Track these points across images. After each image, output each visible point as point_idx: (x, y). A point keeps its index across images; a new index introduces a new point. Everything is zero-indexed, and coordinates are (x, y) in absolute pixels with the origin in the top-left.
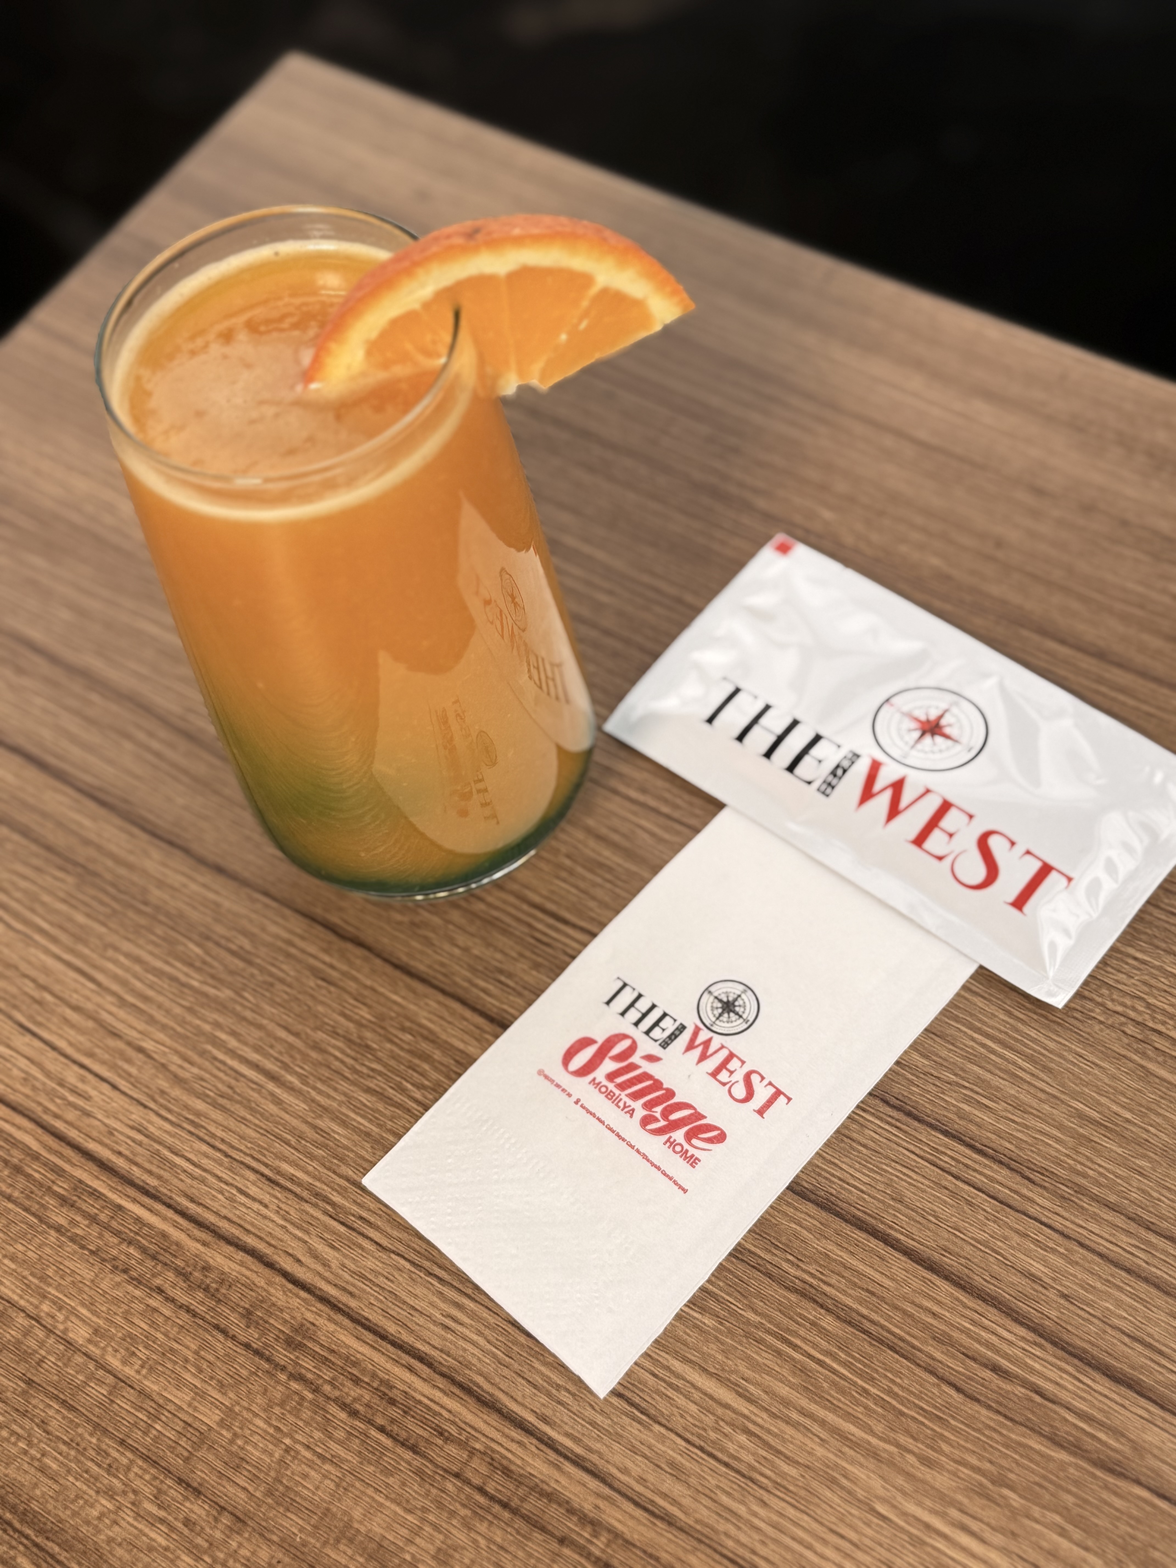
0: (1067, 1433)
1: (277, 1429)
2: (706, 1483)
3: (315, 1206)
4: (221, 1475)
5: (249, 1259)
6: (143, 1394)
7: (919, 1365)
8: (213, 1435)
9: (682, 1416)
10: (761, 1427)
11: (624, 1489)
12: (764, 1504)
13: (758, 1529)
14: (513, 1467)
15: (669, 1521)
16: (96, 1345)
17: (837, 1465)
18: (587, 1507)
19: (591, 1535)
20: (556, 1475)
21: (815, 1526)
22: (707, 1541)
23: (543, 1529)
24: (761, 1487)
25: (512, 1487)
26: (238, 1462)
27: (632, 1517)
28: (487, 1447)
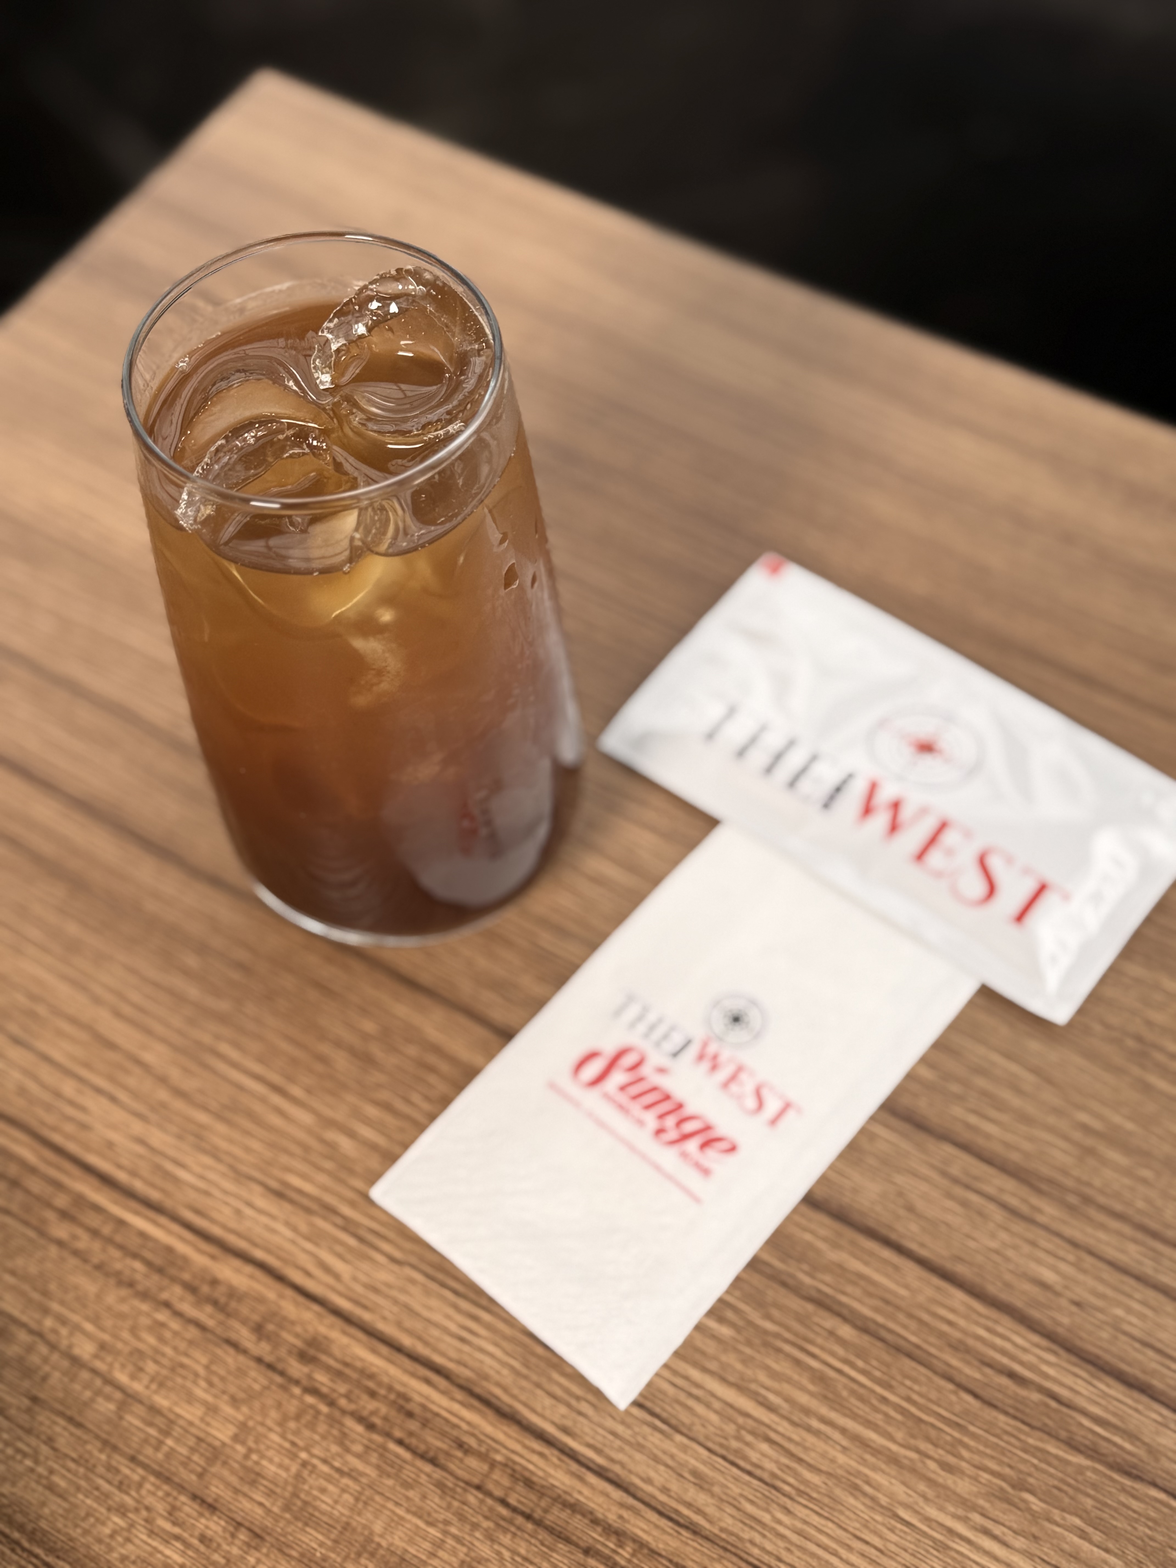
0: (1084, 1437)
1: (293, 1444)
2: (729, 1492)
3: (325, 1218)
4: (236, 1491)
5: (258, 1273)
6: (154, 1410)
7: (935, 1372)
8: (228, 1451)
9: (703, 1426)
10: (783, 1435)
11: (647, 1499)
12: (788, 1512)
13: (782, 1537)
14: (535, 1479)
15: (695, 1531)
16: (102, 1360)
17: (859, 1472)
18: (612, 1517)
19: (616, 1545)
20: (578, 1485)
21: (840, 1533)
22: (733, 1549)
23: (568, 1541)
24: (784, 1495)
25: (534, 1498)
26: (253, 1477)
27: (657, 1527)
28: (508, 1459)
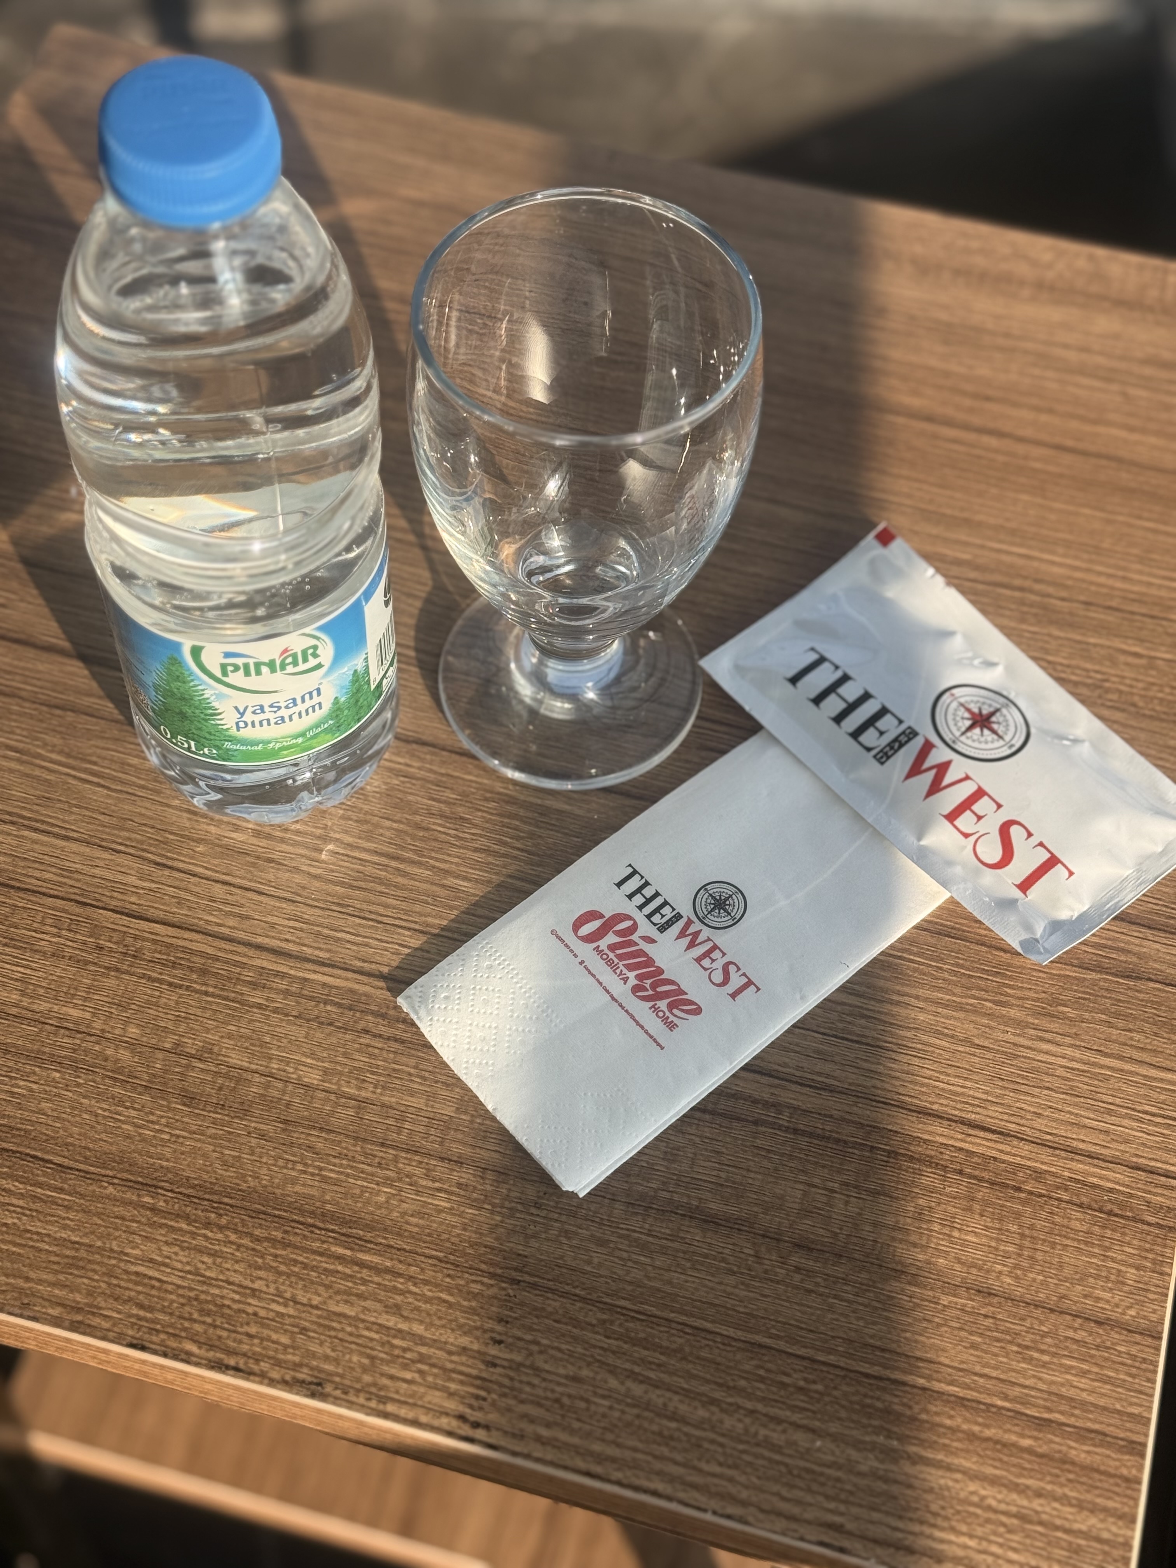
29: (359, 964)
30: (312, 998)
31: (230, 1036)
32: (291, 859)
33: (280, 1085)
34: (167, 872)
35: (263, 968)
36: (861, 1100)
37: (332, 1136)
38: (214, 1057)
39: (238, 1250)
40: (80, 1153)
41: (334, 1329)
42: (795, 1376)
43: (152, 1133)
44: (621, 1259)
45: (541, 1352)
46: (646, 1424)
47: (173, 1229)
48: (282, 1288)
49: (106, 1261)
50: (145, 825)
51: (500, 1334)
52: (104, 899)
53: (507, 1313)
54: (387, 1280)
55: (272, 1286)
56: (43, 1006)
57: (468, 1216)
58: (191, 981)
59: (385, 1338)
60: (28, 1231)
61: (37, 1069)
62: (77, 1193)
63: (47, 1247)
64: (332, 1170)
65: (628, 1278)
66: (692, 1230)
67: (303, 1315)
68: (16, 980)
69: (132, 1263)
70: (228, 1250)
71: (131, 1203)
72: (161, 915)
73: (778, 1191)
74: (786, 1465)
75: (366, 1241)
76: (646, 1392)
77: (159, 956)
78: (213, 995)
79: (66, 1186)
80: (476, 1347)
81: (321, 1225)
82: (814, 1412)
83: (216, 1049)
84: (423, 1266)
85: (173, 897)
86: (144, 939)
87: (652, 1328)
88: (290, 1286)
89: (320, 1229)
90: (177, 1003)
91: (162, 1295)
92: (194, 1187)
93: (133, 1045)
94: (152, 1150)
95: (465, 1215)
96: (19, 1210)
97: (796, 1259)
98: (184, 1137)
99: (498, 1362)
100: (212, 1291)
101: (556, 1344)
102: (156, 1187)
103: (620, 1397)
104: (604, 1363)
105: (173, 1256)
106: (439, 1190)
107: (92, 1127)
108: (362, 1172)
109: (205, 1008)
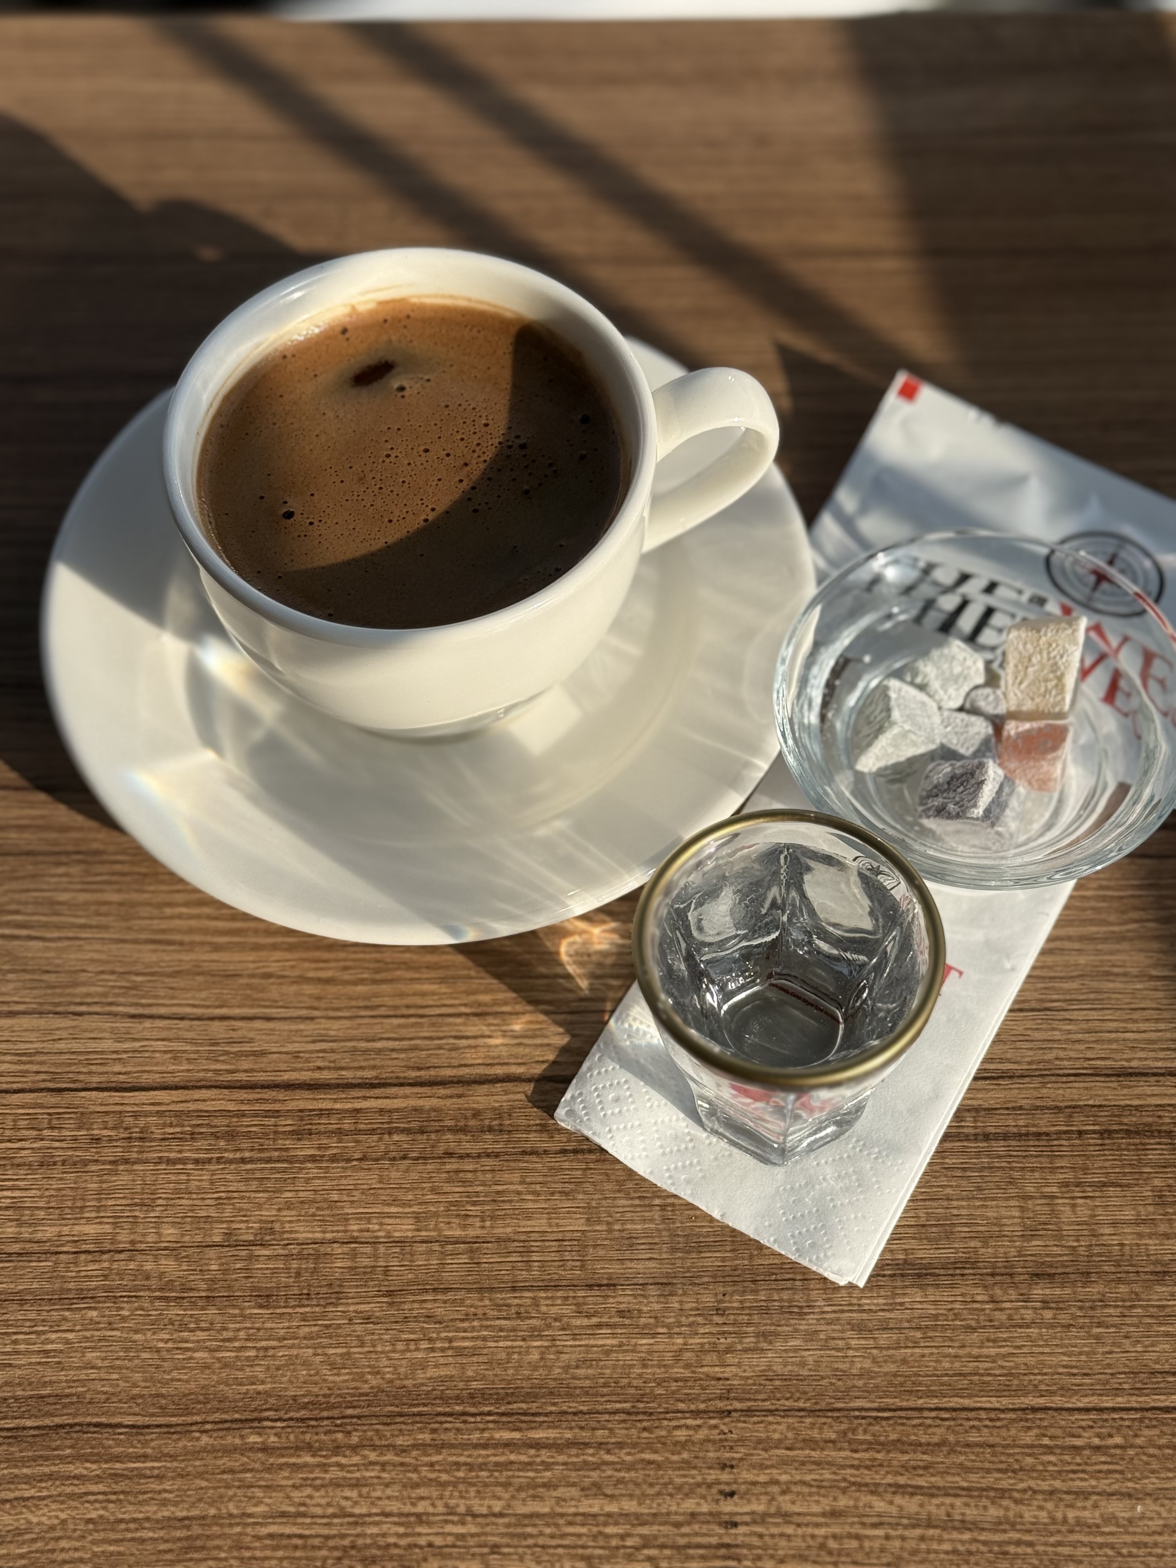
29: (414, 1074)
30: (372, 1132)
31: (289, 1206)
32: (293, 967)
33: (368, 1249)
34: (148, 1024)
35: (301, 1111)
36: (1047, 1079)
37: (450, 1296)
38: (277, 1236)
39: (384, 1470)
40: (154, 1404)
41: (531, 1536)
42: (1086, 1434)
43: (233, 1354)
44: (838, 1350)
45: (784, 1493)
46: (935, 1546)
47: (296, 1467)
48: (452, 1502)
49: (227, 1531)
50: (102, 972)
51: (728, 1484)
52: (81, 1077)
53: (728, 1455)
54: (573, 1456)
55: (439, 1503)
56: (49, 1232)
57: (643, 1348)
58: (221, 1150)
59: (595, 1530)
60: (121, 1521)
61: (67, 1313)
62: (166, 1455)
63: (151, 1534)
64: (463, 1338)
65: (854, 1371)
66: (908, 1291)
67: (488, 1529)
68: (7, 1208)
69: (261, 1524)
70: (372, 1474)
71: (235, 1449)
72: (157, 1078)
73: (990, 1214)
74: (1112, 1546)
75: (533, 1415)
76: (921, 1505)
77: (171, 1130)
78: (251, 1161)
79: (149, 1451)
80: (705, 1508)
81: (472, 1410)
82: (1121, 1472)
83: (277, 1227)
84: (610, 1426)
85: (165, 1052)
86: (147, 1114)
87: (903, 1424)
88: (461, 1497)
89: (474, 1415)
90: (212, 1183)
91: (310, 1554)
92: (305, 1406)
93: (174, 1250)
94: (240, 1374)
95: (639, 1348)
96: (100, 1497)
97: (1039, 1291)
98: (274, 1348)
99: (738, 1519)
100: (369, 1532)
101: (798, 1478)
102: (260, 1420)
103: (893, 1521)
104: (860, 1485)
105: (308, 1501)
106: (599, 1326)
107: (158, 1367)
108: (501, 1330)
109: (247, 1180)
